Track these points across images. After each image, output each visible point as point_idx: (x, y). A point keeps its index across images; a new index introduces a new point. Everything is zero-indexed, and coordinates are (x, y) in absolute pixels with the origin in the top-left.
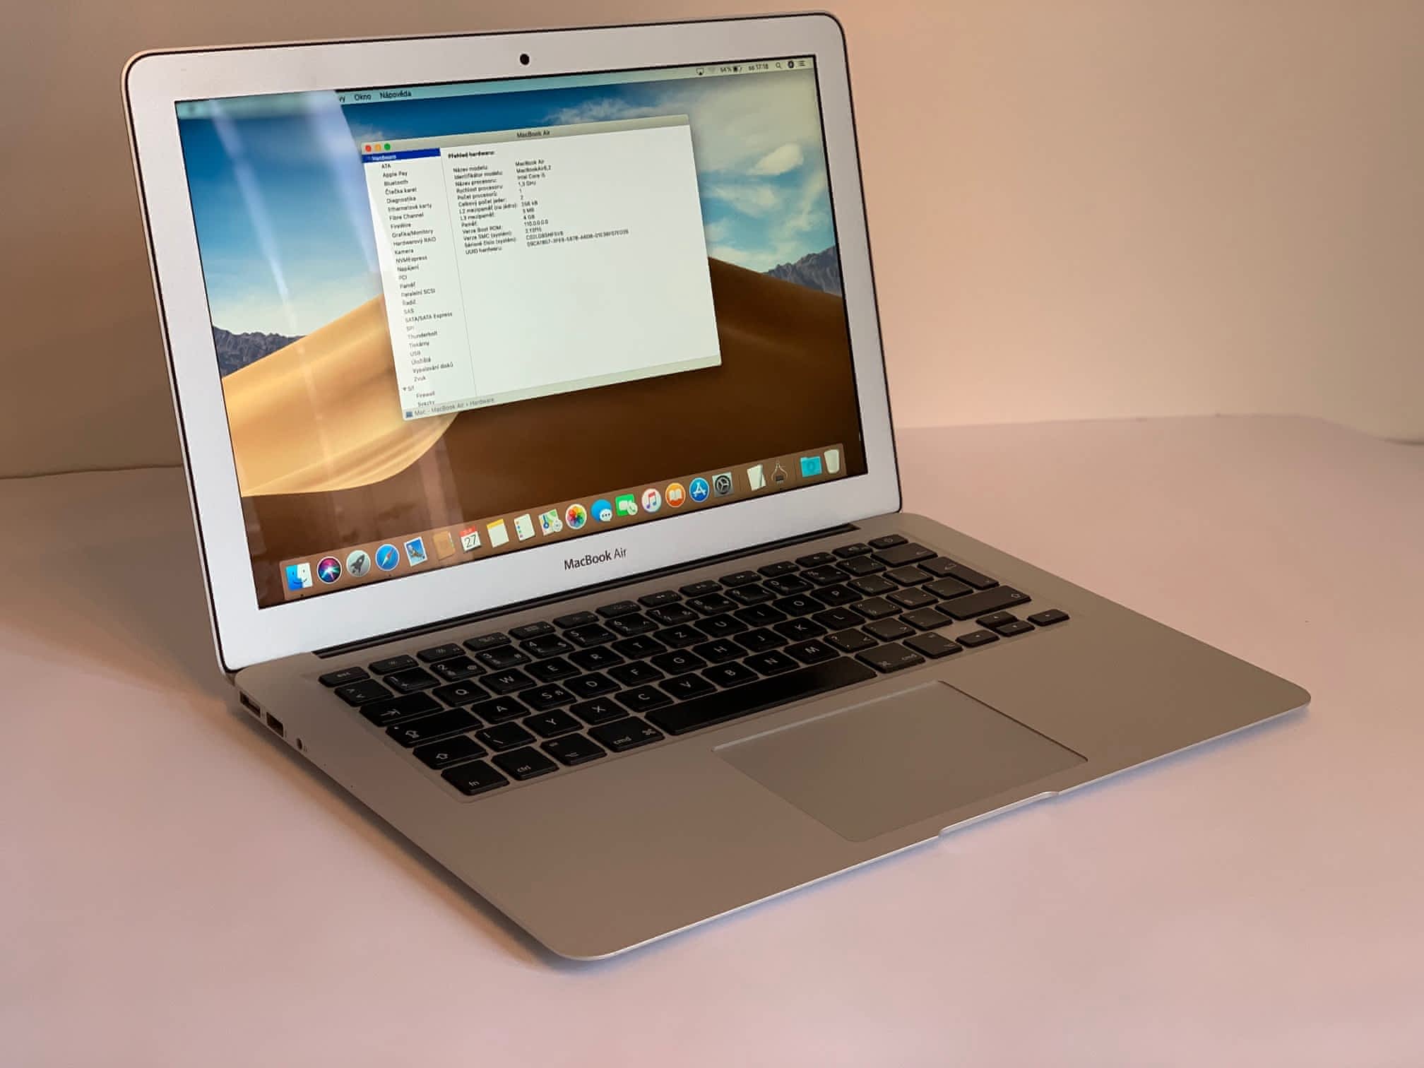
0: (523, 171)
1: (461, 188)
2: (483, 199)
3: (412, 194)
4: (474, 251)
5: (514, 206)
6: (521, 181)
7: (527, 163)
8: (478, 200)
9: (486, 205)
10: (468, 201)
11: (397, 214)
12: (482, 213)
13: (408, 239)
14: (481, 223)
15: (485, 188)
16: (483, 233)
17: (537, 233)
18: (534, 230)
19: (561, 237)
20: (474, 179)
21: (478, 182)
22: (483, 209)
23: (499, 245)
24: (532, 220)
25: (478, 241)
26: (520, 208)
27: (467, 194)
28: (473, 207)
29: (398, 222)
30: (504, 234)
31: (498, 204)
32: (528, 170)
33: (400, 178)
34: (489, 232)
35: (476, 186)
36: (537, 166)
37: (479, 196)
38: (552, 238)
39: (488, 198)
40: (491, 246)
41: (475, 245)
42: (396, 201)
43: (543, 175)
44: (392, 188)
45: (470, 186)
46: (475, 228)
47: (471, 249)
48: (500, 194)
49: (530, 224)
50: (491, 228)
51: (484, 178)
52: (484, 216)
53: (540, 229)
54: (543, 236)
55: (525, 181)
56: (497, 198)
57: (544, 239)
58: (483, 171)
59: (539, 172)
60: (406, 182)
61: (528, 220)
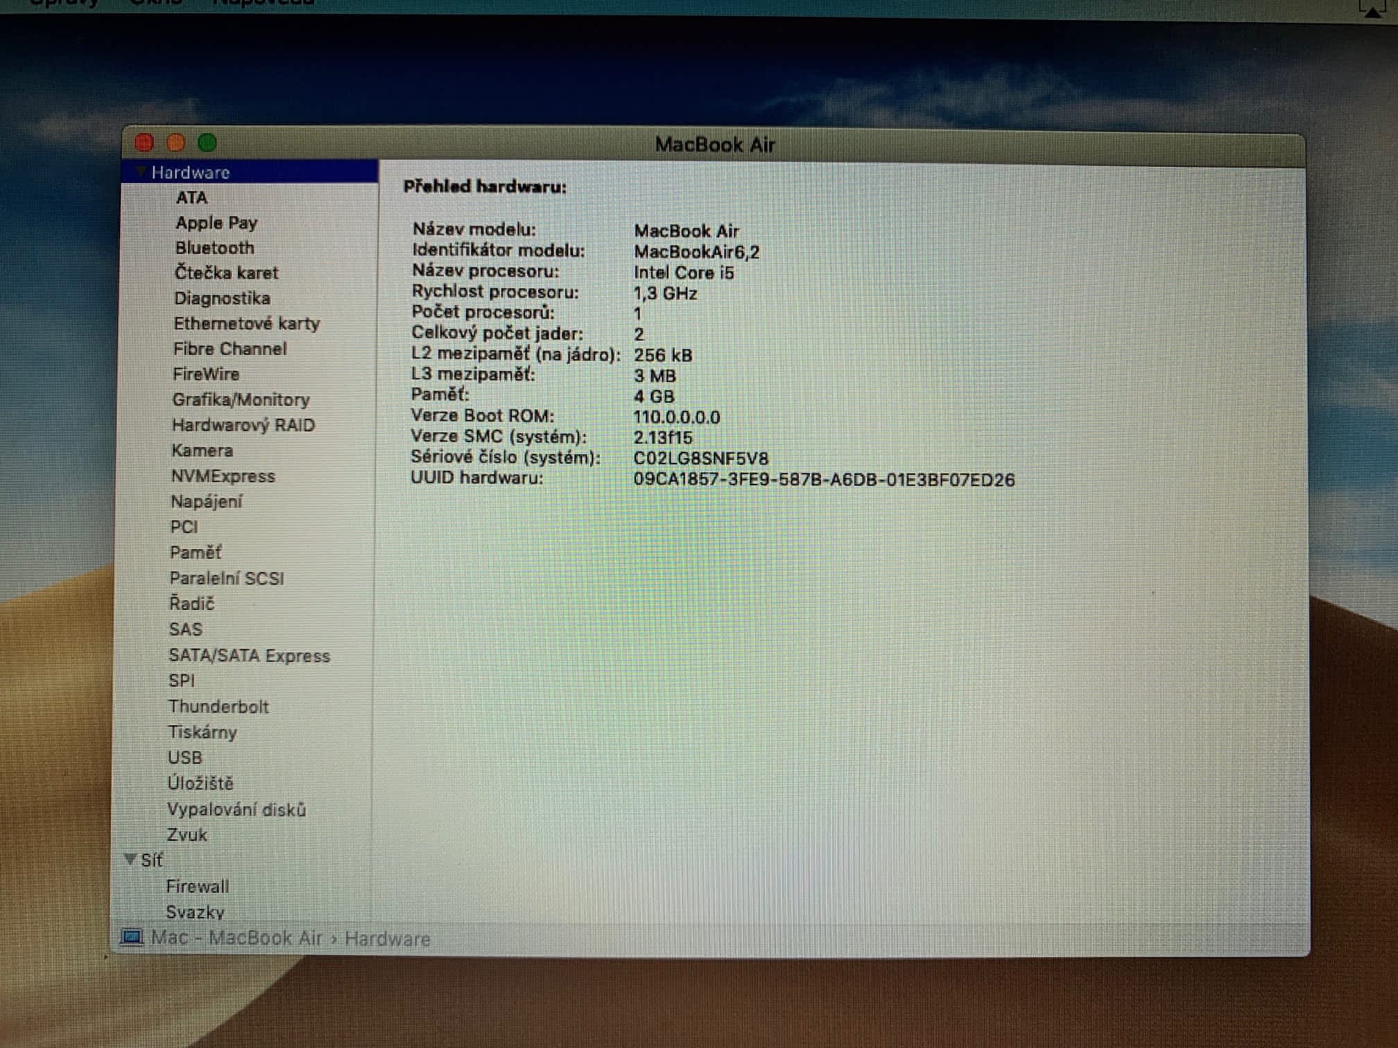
0: (656, 253)
1: (427, 282)
2: (501, 324)
3: (260, 286)
4: (440, 477)
5: (609, 356)
6: (645, 283)
7: (675, 230)
8: (481, 323)
9: (511, 345)
10: (448, 323)
14: (482, 396)
15: (513, 293)
16: (484, 427)
17: (675, 448)
18: (665, 437)
19: (758, 468)
20: (479, 261)
21: (493, 272)
22: (495, 355)
23: (534, 469)
24: (663, 407)
25: (460, 447)
26: (628, 364)
27: (448, 302)
28: (462, 344)
29: (200, 362)
30: (554, 438)
31: (551, 345)
32: (675, 251)
33: (236, 236)
34: (506, 426)
35: (487, 282)
36: (710, 243)
37: (488, 313)
38: (724, 470)
39: (518, 324)
40: (504, 469)
41: (449, 458)
42: (207, 301)
43: (728, 273)
45: (463, 281)
46: (457, 406)
47: (432, 469)
48: (564, 314)
49: (652, 417)
50: (514, 415)
51: (514, 260)
53: (687, 437)
54: (696, 458)
55: (660, 284)
56: (549, 325)
57: (700, 469)
59: (715, 264)
61: (647, 405)
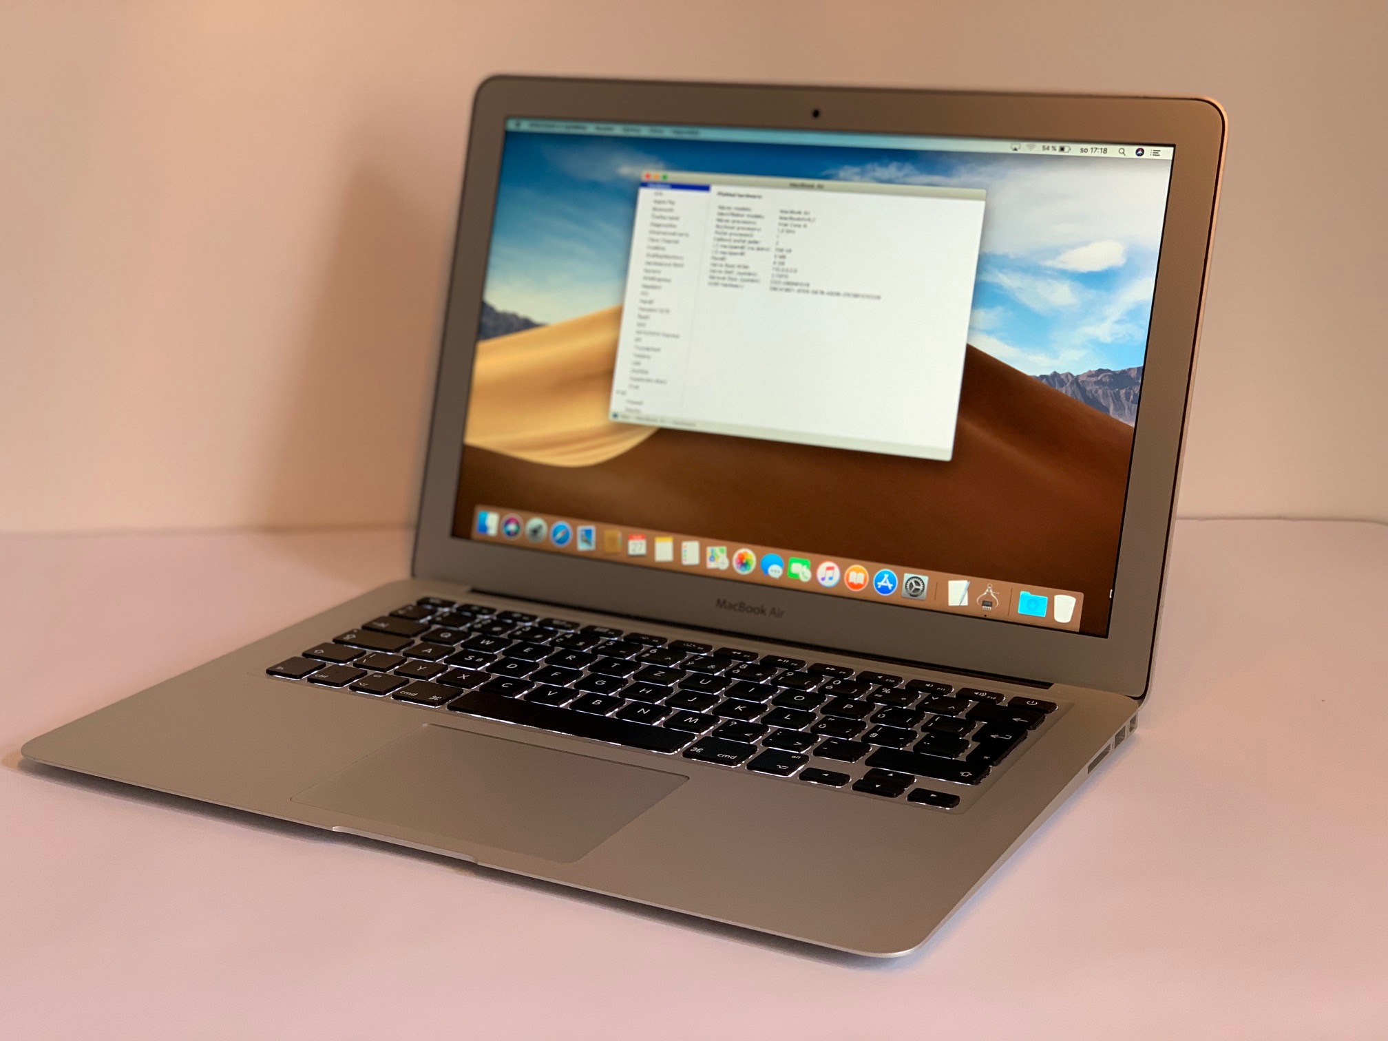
0: (785, 219)
1: (720, 224)
2: (738, 238)
4: (716, 284)
5: (767, 250)
6: (781, 228)
8: (734, 238)
9: (740, 244)
10: (724, 237)
11: (655, 236)
12: (734, 251)
13: (658, 260)
14: (731, 260)
15: (743, 229)
16: (729, 269)
20: (735, 218)
21: (738, 222)
22: (736, 247)
23: (741, 284)
24: (781, 267)
25: (722, 275)
26: (773, 252)
27: (725, 230)
28: (727, 243)
29: (655, 244)
30: (749, 274)
31: (752, 245)
32: (791, 218)
33: (668, 206)
34: (736, 270)
35: (736, 225)
36: (802, 216)
37: (736, 235)
38: (796, 288)
39: (743, 238)
40: (734, 283)
41: (719, 278)
42: (658, 226)
43: (805, 226)
44: (658, 213)
45: (730, 224)
46: (723, 263)
47: (714, 281)
48: (757, 236)
49: (777, 269)
50: (739, 266)
51: (745, 219)
52: (735, 254)
53: (786, 277)
54: (788, 283)
55: (785, 228)
56: (751, 239)
57: (789, 287)
58: (746, 213)
59: (802, 223)
60: (671, 210)
61: (777, 266)
